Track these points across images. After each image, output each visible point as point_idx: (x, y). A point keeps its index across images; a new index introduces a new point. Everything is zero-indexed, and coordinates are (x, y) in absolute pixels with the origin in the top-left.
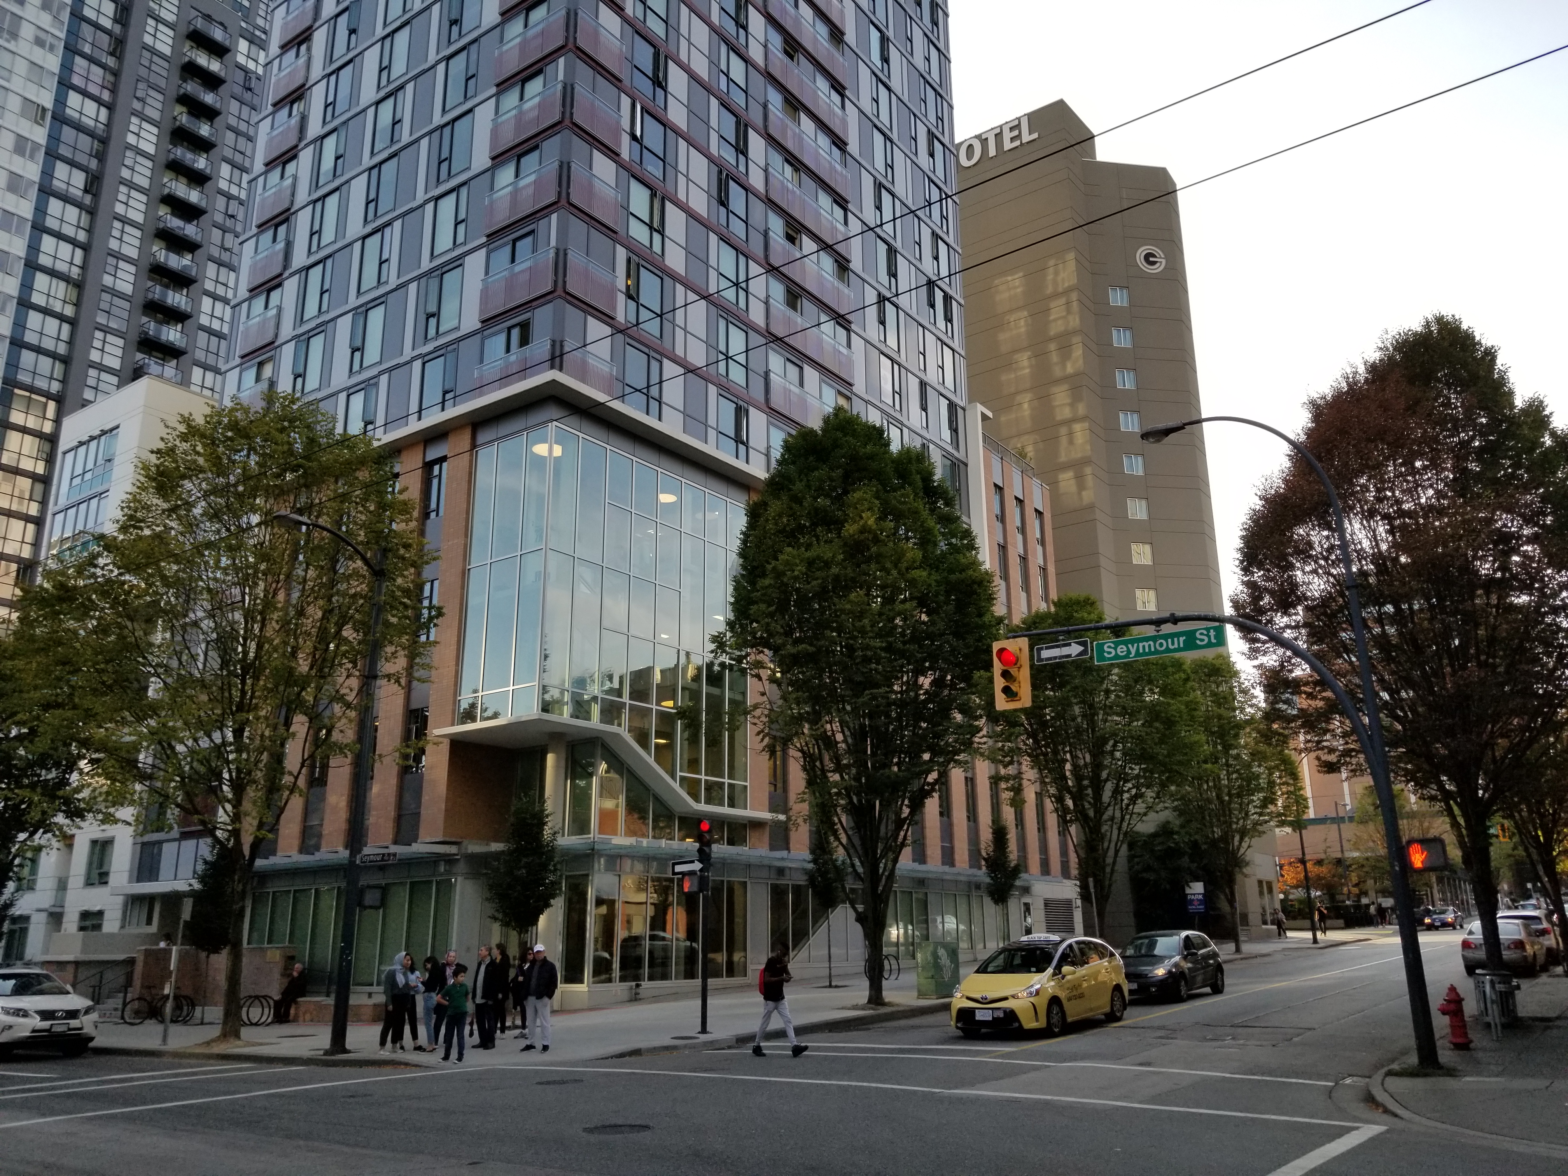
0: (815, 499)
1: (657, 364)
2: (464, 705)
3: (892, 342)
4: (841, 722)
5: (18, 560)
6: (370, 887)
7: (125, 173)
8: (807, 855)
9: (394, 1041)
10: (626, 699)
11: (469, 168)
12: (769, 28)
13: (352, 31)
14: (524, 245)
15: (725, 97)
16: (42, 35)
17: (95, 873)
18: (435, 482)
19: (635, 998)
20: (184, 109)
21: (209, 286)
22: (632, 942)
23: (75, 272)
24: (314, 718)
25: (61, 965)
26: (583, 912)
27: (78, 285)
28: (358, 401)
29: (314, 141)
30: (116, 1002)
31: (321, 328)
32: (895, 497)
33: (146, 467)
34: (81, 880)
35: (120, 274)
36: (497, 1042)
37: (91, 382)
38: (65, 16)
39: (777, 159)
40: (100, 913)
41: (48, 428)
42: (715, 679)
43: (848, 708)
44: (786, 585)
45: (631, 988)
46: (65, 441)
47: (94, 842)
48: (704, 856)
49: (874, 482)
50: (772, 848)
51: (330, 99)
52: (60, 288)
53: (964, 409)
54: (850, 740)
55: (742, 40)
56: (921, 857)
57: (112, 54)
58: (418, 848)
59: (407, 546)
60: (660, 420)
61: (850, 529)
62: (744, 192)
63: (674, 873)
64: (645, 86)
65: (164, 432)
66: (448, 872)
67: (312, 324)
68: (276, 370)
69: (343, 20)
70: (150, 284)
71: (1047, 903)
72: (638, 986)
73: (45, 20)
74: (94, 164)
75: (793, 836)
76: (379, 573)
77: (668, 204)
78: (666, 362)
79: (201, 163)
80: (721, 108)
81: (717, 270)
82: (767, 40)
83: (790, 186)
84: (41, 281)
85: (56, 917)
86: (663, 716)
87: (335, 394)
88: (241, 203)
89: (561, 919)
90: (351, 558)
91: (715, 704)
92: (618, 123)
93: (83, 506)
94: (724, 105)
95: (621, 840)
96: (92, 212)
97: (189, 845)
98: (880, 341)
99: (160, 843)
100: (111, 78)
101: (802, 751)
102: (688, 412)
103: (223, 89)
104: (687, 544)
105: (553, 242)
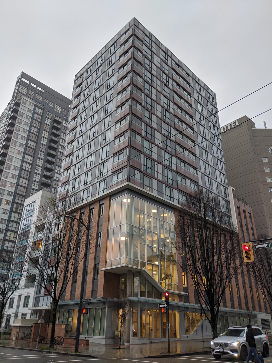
1: (151, 180)
2: (108, 263)
8: (194, 304)
10: (146, 261)
11: (109, 141)
12: (175, 105)
13: (86, 115)
14: (121, 156)
15: (165, 121)
17: (25, 304)
18: (102, 209)
20: (52, 135)
21: (56, 171)
28: (86, 192)
30: (28, 337)
31: (78, 177)
34: (22, 306)
35: (38, 169)
37: (32, 192)
40: (26, 314)
41: (22, 202)
46: (25, 205)
47: (25, 297)
48: (167, 302)
50: (185, 302)
51: (81, 129)
52: (27, 173)
53: (227, 188)
55: (169, 108)
56: (225, 306)
57: (39, 125)
58: (97, 299)
60: (152, 192)
66: (104, 306)
67: (76, 176)
68: (69, 187)
70: (44, 171)
71: (262, 320)
75: (190, 299)
77: (153, 145)
78: (153, 179)
81: (164, 158)
82: (174, 108)
83: (181, 139)
85: (16, 315)
86: (155, 266)
87: (81, 191)
92: (141, 128)
93: (28, 218)
94: (165, 122)
95: (146, 298)
96: (33, 157)
97: (46, 298)
98: (205, 172)
99: (40, 297)
100: (38, 130)
102: (159, 190)
104: (159, 222)
105: (127, 155)
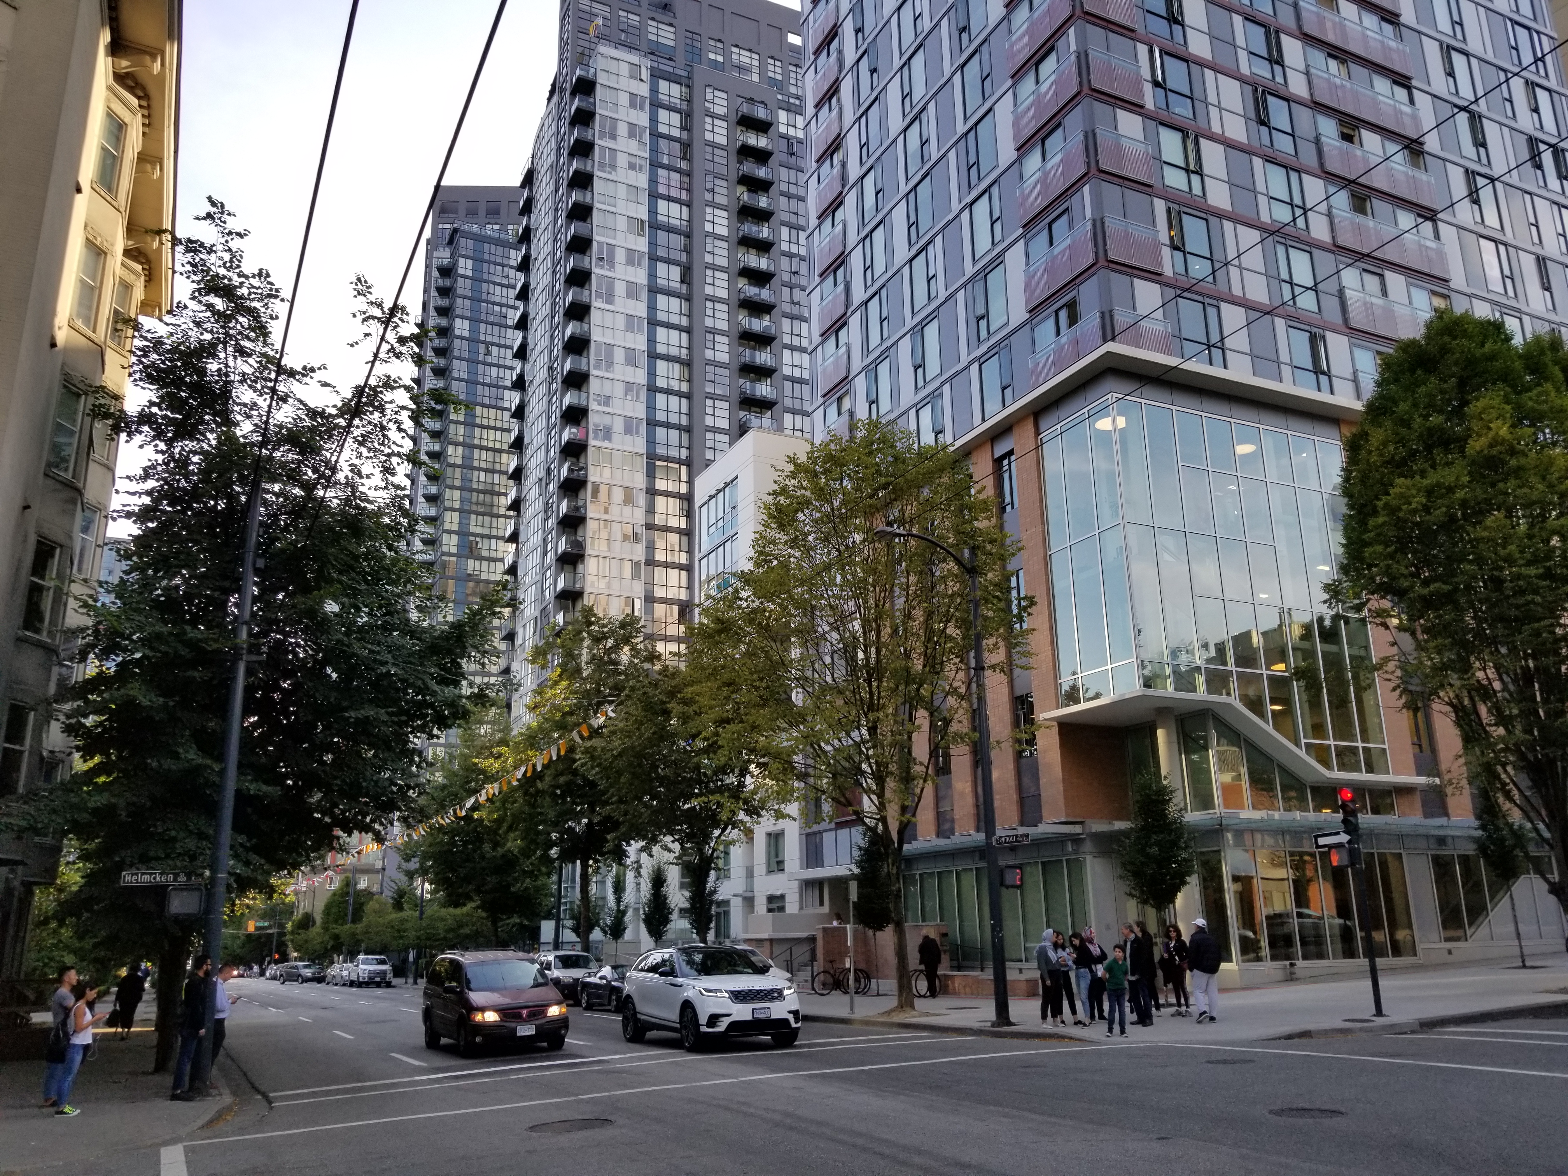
0: (1426, 417)
1: (1215, 310)
2: (1065, 687)
3: (1491, 219)
4: (1497, 668)
5: (678, 602)
6: (1008, 867)
7: (709, 258)
8: (1471, 821)
9: (1054, 1016)
10: (1231, 666)
11: (996, 166)
13: (873, 71)
14: (1060, 226)
15: (1249, 10)
16: (633, 160)
17: (774, 861)
18: (1006, 476)
19: (1291, 978)
20: (744, 188)
21: (786, 339)
22: (1275, 920)
23: (684, 353)
24: (933, 712)
25: (759, 941)
26: (1220, 889)
27: (687, 364)
28: (926, 414)
29: (856, 183)
30: (806, 974)
31: (885, 355)
32: (1530, 399)
33: (767, 507)
34: (764, 869)
35: (717, 346)
36: (1155, 1019)
37: (709, 444)
38: (646, 138)
39: (1318, 57)
40: (782, 897)
41: (684, 489)
42: (1330, 635)
43: (1504, 650)
44: (1406, 521)
45: (1285, 968)
46: (700, 498)
47: (769, 835)
48: (1350, 826)
49: (1500, 385)
50: (1426, 816)
51: (864, 140)
52: (676, 369)
54: (1511, 687)
57: (683, 158)
58: (1044, 829)
59: (992, 542)
60: (1225, 367)
61: (1476, 445)
62: (1285, 104)
63: (1318, 847)
64: (1160, 27)
65: (775, 476)
66: (1076, 851)
67: (877, 353)
68: (853, 402)
69: (864, 64)
70: (741, 349)
72: (1292, 965)
73: (633, 146)
74: (684, 257)
75: (1451, 802)
76: (971, 570)
77: (1203, 142)
78: (1224, 306)
79: (764, 232)
80: (1247, 23)
81: (1267, 195)
83: (1338, 81)
84: (661, 366)
85: (749, 901)
86: (1275, 681)
87: (906, 411)
88: (803, 259)
89: (1197, 896)
90: (944, 560)
91: (1334, 662)
92: (1138, 75)
93: (720, 550)
94: (1249, 18)
95: (1248, 814)
96: (688, 299)
97: (844, 833)
98: (1476, 223)
99: (820, 833)
100: (686, 179)
101: (1450, 704)
102: (1256, 353)
103: (773, 161)
104: (1275, 495)
105: (1089, 215)
